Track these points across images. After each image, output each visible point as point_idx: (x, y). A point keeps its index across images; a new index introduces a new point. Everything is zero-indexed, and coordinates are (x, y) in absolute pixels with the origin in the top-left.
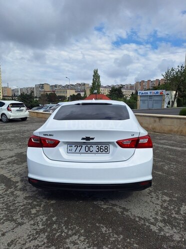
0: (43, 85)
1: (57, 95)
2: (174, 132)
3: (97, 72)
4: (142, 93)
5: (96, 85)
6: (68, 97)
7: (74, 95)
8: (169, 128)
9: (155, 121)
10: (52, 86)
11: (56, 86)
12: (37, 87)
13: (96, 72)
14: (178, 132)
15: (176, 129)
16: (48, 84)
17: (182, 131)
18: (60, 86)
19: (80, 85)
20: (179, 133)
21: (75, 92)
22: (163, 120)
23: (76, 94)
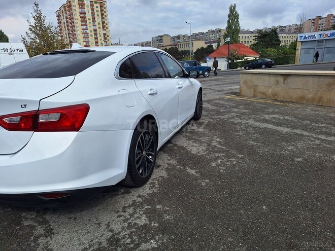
0: (161, 37)
1: (180, 49)
2: (308, 100)
3: (234, 9)
4: (305, 38)
5: (233, 30)
6: (194, 51)
7: (202, 48)
8: (300, 93)
9: (277, 82)
10: (173, 38)
11: (178, 37)
12: (155, 41)
13: (232, 10)
14: (313, 99)
15: (310, 96)
16: (167, 35)
17: (321, 98)
18: (184, 36)
19: (213, 32)
20: (315, 103)
21: (206, 43)
22: (290, 79)
23: (205, 46)
